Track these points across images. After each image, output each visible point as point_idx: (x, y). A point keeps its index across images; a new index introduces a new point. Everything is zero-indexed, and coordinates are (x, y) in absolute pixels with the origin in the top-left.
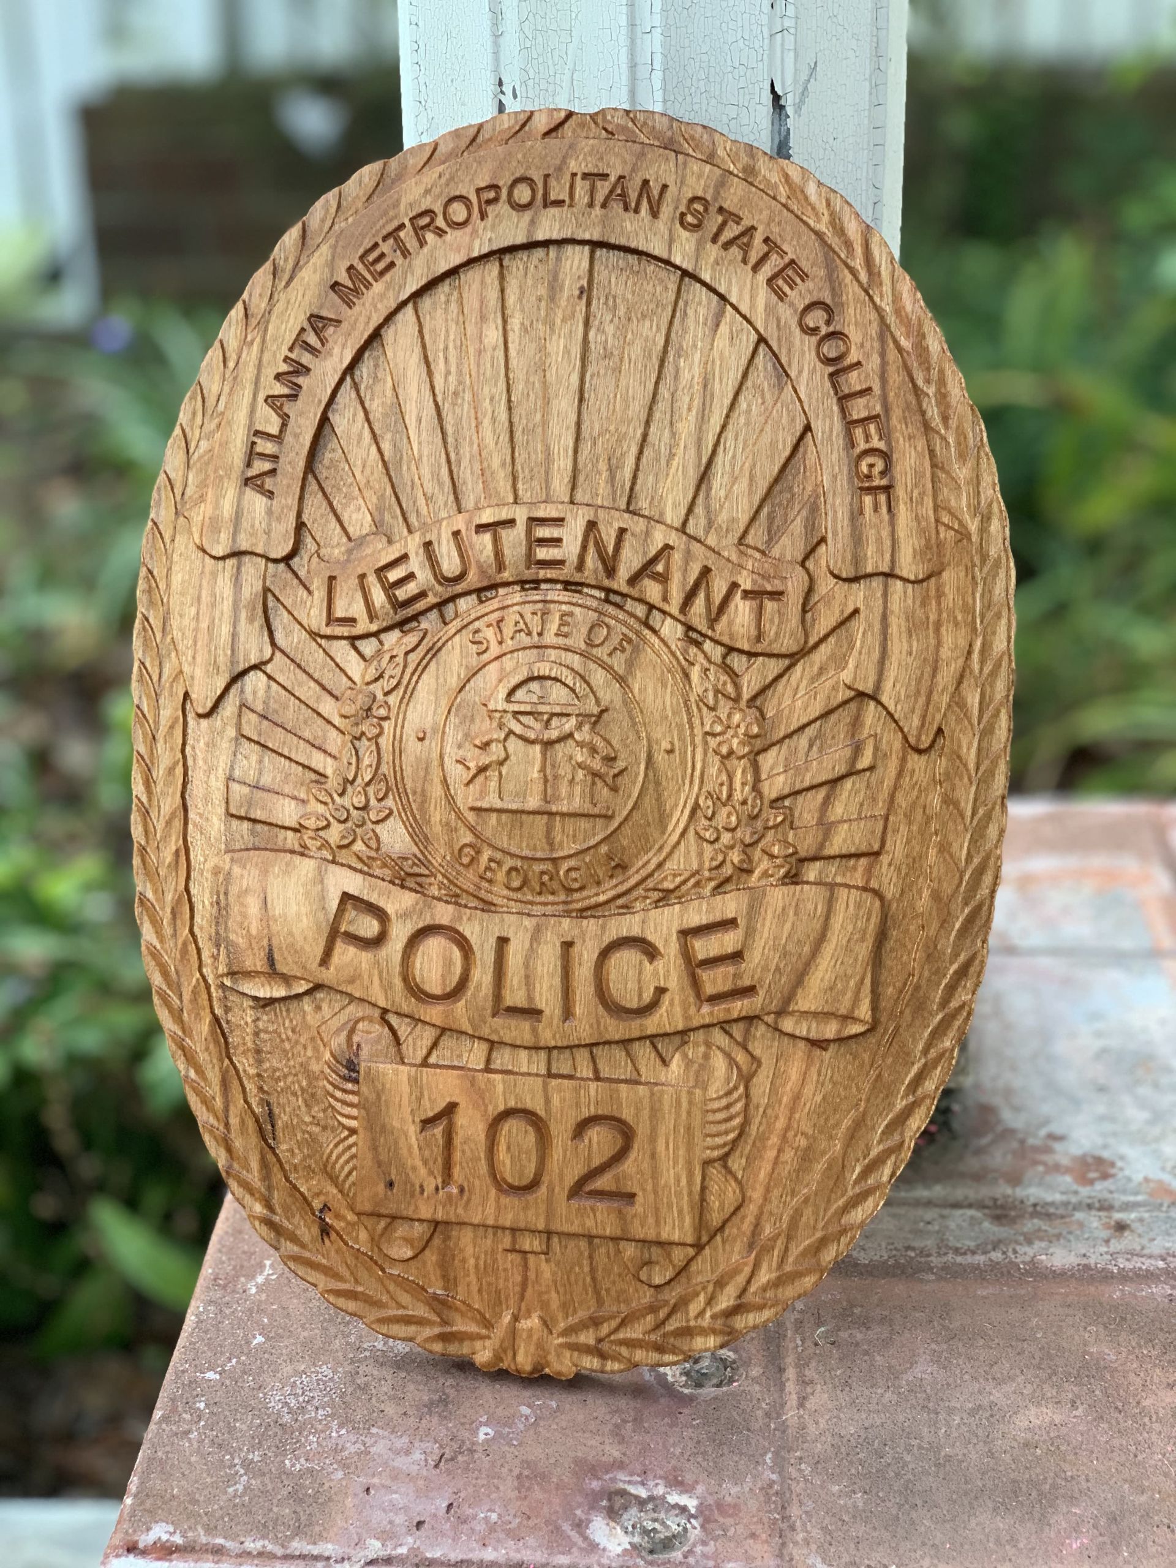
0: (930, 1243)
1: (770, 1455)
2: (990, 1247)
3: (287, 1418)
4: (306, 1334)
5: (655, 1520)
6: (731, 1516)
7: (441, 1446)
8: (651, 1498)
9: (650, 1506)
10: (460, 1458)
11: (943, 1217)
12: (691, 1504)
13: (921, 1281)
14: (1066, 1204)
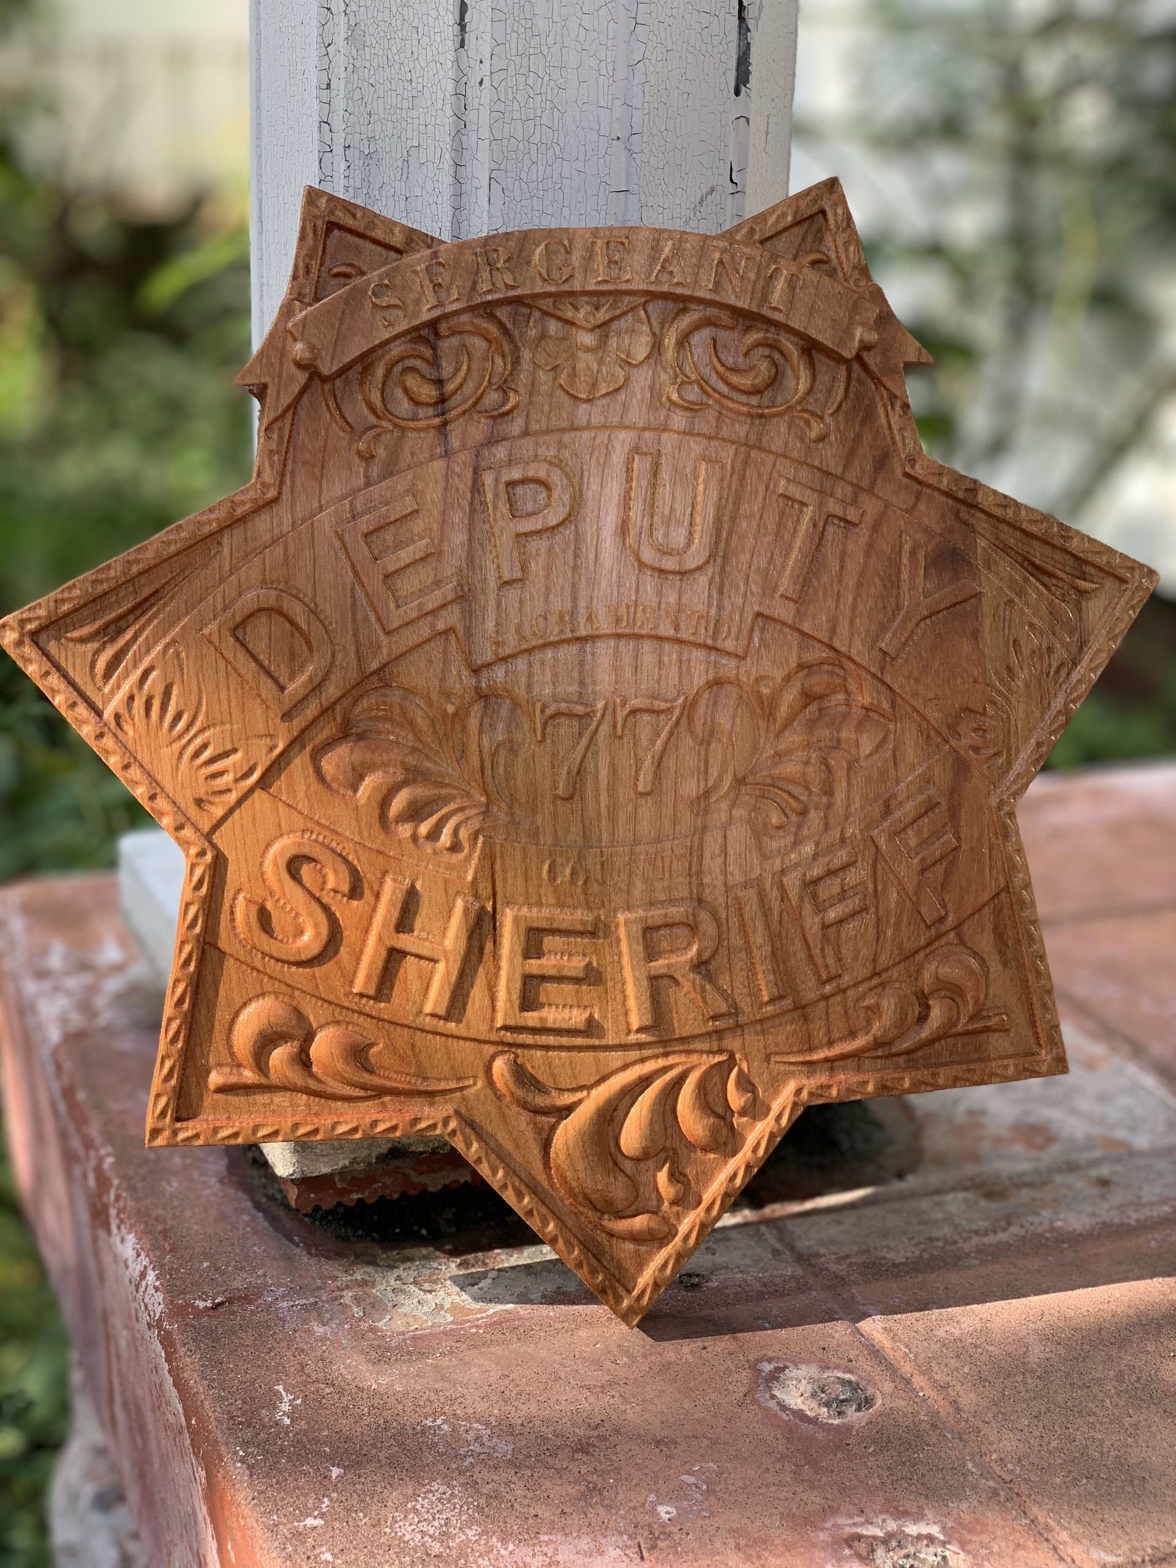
0: (946, 1230)
1: (970, 1465)
2: (1003, 1223)
3: (436, 1548)
4: (382, 1455)
5: (907, 1556)
6: (982, 1532)
7: (630, 1537)
8: (890, 1536)
9: (894, 1543)
10: (660, 1544)
11: (938, 1204)
12: (935, 1530)
13: (968, 1267)
14: (1038, 1171)
